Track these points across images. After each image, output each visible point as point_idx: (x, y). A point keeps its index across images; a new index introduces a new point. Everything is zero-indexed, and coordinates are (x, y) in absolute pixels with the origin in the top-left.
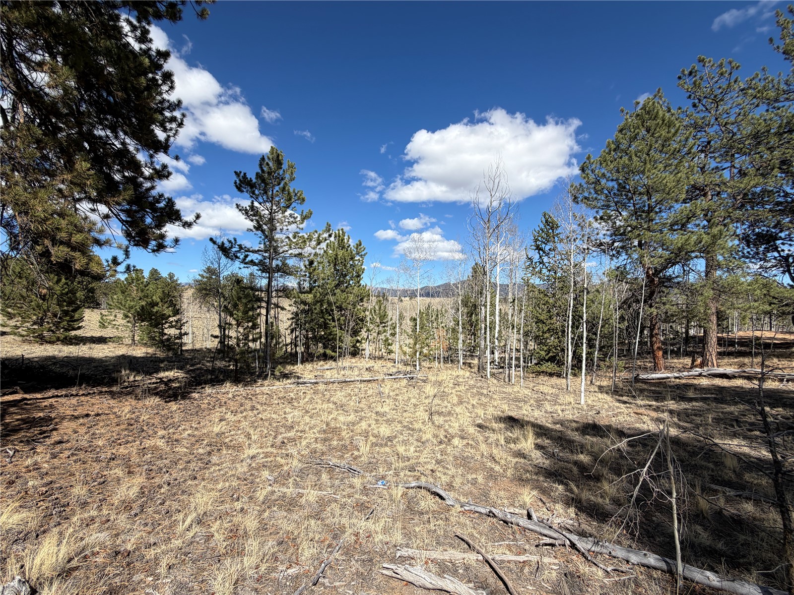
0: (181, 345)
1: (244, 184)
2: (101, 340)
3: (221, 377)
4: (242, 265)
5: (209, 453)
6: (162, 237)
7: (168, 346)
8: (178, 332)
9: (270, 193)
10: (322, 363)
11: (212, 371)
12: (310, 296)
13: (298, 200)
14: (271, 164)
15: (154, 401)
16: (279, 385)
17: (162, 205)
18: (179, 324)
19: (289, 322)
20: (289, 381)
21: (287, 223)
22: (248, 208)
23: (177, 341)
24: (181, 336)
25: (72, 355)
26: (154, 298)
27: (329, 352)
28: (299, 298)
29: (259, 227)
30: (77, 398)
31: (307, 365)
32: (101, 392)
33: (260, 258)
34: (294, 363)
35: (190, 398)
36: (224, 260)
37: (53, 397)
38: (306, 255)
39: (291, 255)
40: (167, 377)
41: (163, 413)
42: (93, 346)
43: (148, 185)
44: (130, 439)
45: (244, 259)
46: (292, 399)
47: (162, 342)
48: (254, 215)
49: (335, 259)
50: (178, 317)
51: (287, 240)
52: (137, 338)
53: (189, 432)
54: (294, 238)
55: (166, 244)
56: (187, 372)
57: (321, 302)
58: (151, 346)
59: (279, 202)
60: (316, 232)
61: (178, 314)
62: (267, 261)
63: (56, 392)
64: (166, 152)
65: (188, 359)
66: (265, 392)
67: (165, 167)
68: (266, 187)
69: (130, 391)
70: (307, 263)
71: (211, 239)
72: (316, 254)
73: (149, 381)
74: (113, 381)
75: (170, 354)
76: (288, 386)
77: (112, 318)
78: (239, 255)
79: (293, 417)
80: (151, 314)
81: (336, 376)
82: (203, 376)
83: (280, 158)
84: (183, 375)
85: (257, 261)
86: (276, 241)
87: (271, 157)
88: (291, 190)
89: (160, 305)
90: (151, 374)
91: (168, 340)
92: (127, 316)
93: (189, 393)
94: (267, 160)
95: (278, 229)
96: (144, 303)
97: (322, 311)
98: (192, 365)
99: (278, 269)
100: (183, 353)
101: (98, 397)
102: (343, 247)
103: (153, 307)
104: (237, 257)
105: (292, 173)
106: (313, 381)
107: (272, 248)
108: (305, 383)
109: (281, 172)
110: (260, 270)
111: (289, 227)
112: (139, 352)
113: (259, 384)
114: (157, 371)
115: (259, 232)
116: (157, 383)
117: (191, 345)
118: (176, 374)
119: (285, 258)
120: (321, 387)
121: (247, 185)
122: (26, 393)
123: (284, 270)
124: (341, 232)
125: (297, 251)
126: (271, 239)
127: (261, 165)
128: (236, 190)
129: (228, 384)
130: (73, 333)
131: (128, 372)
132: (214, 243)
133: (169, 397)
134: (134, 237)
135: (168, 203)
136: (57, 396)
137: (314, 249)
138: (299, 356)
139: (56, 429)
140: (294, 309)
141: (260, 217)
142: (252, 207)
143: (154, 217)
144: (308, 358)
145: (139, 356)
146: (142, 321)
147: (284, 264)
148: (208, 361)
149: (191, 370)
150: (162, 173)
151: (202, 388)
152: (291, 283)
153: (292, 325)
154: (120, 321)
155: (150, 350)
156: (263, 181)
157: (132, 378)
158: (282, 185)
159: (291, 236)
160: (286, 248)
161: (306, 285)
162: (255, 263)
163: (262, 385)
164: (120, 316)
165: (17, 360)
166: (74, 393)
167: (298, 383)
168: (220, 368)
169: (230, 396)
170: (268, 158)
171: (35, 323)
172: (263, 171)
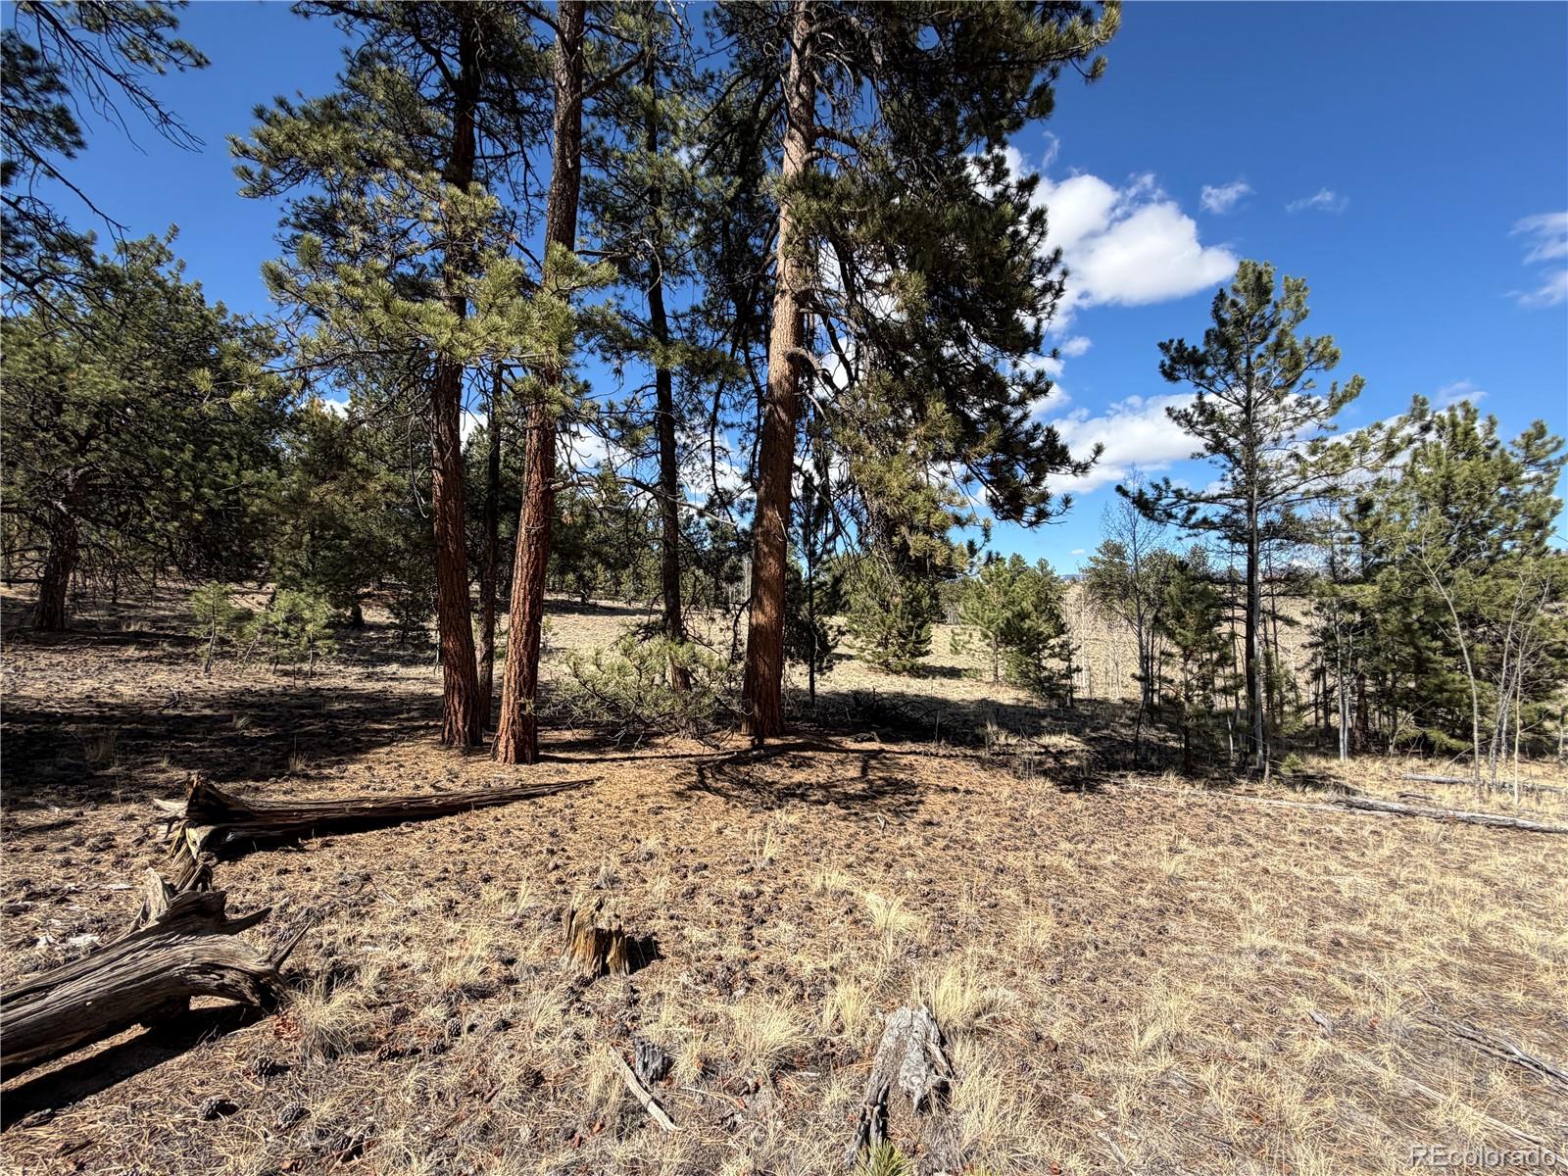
0: (1072, 689)
1: (1181, 363)
2: (953, 673)
3: (1154, 760)
4: (1184, 532)
5: (1162, 913)
6: (1045, 497)
7: (1050, 689)
8: (1063, 665)
9: (1243, 365)
10: (1415, 762)
11: (1136, 745)
12: (1369, 589)
13: (1318, 360)
14: (1241, 302)
15: (1042, 785)
16: (1293, 800)
17: (1037, 444)
18: (1066, 652)
19: (1309, 653)
20: (1320, 795)
21: (1290, 423)
22: (1191, 410)
23: (1064, 682)
24: (1069, 673)
25: (923, 694)
26: (1024, 604)
27: (1436, 735)
28: (1336, 595)
29: (1217, 446)
30: (938, 760)
31: (1368, 763)
32: (966, 756)
33: (1224, 510)
34: (1333, 751)
35: (1101, 792)
36: (1143, 524)
37: (911, 753)
38: (1351, 489)
39: (1306, 497)
40: (1055, 745)
41: (1060, 810)
42: (945, 681)
43: (1017, 414)
44: (1019, 843)
45: (1187, 519)
46: (1339, 841)
47: (1040, 681)
48: (1207, 423)
49: (1445, 487)
50: (1064, 637)
51: (1292, 462)
52: (1001, 672)
53: (1115, 858)
54: (1314, 452)
55: (1049, 509)
56: (1088, 741)
57: (1405, 603)
58: (1023, 687)
59: (1265, 380)
60: (1379, 427)
61: (1063, 633)
62: (1242, 516)
63: (914, 747)
64: (1036, 351)
65: (1085, 717)
66: (1263, 809)
67: (1040, 375)
68: (1231, 354)
69: (1002, 761)
70: (1351, 508)
71: (1119, 489)
72: (1379, 484)
73: (1028, 748)
74: (979, 742)
75: (1054, 705)
76: (1320, 806)
77: (967, 638)
78: (1174, 511)
79: (1354, 886)
80: (1020, 632)
81: (1476, 804)
82: (1118, 753)
83: (1265, 279)
84: (1081, 746)
85: (1216, 520)
86: (1264, 469)
87: (1240, 286)
88: (1299, 344)
89: (1034, 615)
90: (1030, 736)
91: (1049, 679)
92: (986, 636)
93: (1099, 781)
94: (1230, 296)
95: (1268, 439)
96: (1009, 614)
97: (1408, 628)
98: (1094, 730)
99: (1272, 531)
100: (1076, 705)
101: (963, 763)
102: (1471, 454)
103: (1023, 620)
104: (1170, 516)
105: (1299, 303)
106: (1396, 806)
107: (1253, 485)
108: (1370, 808)
109: (1268, 310)
110: (1226, 537)
111: (1296, 431)
112: (1007, 696)
113: (1243, 788)
114: (1039, 732)
115: (1221, 458)
116: (1041, 754)
117: (1087, 691)
118: (1070, 743)
119: (1289, 504)
120: (1429, 828)
121: (1186, 363)
122: (882, 742)
123: (1290, 532)
124: (1460, 413)
125: (1321, 485)
126: (1251, 467)
127: (1216, 312)
128: (1162, 379)
129: (1171, 777)
130: (921, 660)
131: (995, 728)
132: (1125, 494)
133: (1065, 783)
134: (1002, 506)
135: (1047, 436)
136: (915, 753)
137: (1375, 470)
138: (1344, 737)
139: (921, 802)
140: (1319, 623)
141: (1222, 421)
142: (1201, 407)
143: (1027, 465)
144: (1369, 744)
145: (1007, 702)
146: (1007, 644)
147: (1289, 519)
148: (1123, 725)
149: (1094, 739)
150: (1037, 388)
151: (1122, 776)
152: (1310, 559)
153: (1314, 660)
154: (977, 643)
155: (1023, 695)
156: (1225, 342)
157: (1002, 740)
158: (1272, 339)
159: (1303, 451)
160: (1291, 481)
161: (1353, 562)
162: (1212, 523)
163: (1250, 793)
164: (977, 635)
165: (868, 694)
166: (933, 751)
167: (1350, 805)
168: (1148, 742)
169: (1181, 802)
170: (1235, 290)
171: (879, 645)
172: (1222, 323)
